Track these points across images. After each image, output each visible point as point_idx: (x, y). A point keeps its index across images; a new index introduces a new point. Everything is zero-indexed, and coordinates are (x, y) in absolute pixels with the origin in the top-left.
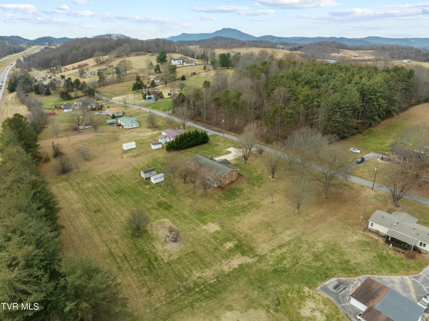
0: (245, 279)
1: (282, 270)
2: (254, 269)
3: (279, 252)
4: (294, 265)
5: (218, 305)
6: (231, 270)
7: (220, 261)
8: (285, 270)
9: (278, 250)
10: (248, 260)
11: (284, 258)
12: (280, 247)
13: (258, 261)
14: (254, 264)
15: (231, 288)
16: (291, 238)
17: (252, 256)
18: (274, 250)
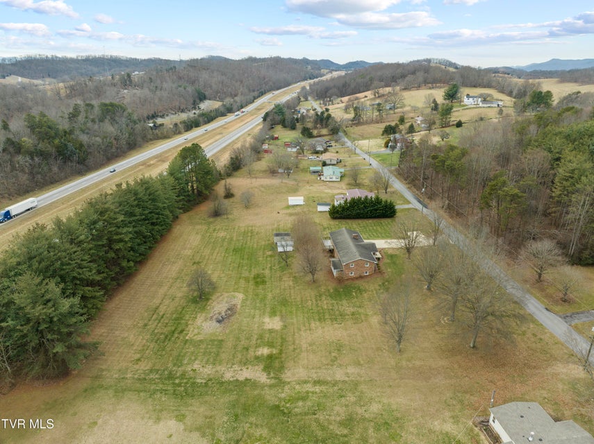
0: (233, 397)
1: (285, 411)
2: (256, 392)
3: (309, 387)
4: (306, 414)
5: (174, 408)
6: (231, 379)
7: (233, 364)
8: (288, 414)
9: (309, 385)
10: (263, 378)
11: (304, 399)
12: (317, 382)
13: (271, 386)
14: (263, 387)
15: (207, 398)
16: (347, 379)
17: (272, 375)
18: (306, 382)
